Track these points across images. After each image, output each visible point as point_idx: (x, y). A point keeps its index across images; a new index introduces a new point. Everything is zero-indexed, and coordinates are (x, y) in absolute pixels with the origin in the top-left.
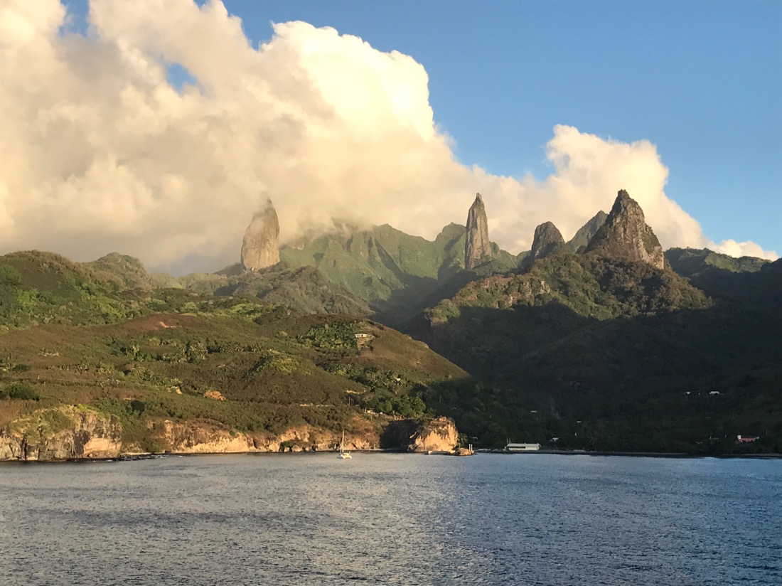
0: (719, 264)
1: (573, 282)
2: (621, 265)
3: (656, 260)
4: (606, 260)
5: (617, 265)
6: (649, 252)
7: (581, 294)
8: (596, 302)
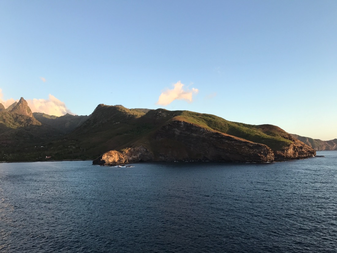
0: (46, 117)
1: (7, 119)
2: (21, 115)
3: (30, 115)
4: (16, 114)
5: (19, 116)
6: (28, 113)
7: (9, 122)
8: (13, 124)
